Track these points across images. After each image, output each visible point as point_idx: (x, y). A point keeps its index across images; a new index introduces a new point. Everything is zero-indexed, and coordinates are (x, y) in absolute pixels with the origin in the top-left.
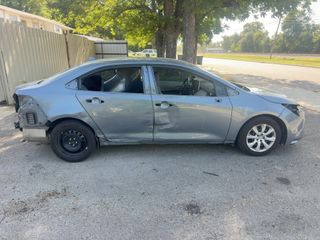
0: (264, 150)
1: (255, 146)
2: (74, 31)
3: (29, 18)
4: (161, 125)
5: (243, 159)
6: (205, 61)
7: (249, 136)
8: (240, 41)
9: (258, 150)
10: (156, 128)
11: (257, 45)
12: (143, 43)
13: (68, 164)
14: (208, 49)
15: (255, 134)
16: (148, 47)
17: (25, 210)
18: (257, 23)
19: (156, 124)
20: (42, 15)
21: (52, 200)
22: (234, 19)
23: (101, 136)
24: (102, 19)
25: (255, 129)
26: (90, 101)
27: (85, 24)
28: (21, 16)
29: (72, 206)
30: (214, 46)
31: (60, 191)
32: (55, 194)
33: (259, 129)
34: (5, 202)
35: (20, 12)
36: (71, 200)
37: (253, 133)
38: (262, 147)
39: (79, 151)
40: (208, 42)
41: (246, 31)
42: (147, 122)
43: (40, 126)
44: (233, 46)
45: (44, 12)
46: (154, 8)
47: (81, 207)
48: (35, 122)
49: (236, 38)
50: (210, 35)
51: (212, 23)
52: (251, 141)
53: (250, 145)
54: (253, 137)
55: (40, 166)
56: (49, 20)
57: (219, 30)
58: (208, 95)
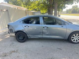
0: (77, 42)
1: (74, 41)
2: (28, 10)
3: (19, 7)
4: (45, 33)
5: (70, 44)
6: (61, 16)
7: (72, 37)
8: (71, 11)
9: (75, 42)
10: (43, 34)
11: (76, 11)
12: (45, 12)
13: (20, 43)
14: (62, 13)
15: (74, 37)
16: (46, 13)
17: (5, 56)
18: (76, 6)
19: (43, 33)
20: (22, 7)
21: (13, 53)
22: (69, 4)
23: (28, 36)
24: (35, 7)
25: (74, 35)
26: (25, 26)
27: (31, 8)
28: (17, 7)
29: (17, 56)
30: (64, 12)
31: (16, 51)
32: (14, 51)
33: (76, 35)
34: (1, 53)
35: (17, 6)
36: (18, 54)
37: (73, 36)
38: (77, 41)
39: (23, 40)
40: (62, 11)
41: (73, 8)
42: (41, 32)
43: (13, 33)
44: (69, 12)
45: (22, 6)
46: (47, 3)
47: (20, 56)
48: (12, 32)
49: (70, 10)
50: (62, 9)
51: (63, 6)
52: (73, 39)
53: (72, 40)
54: (73, 38)
55: (13, 43)
56: (23, 8)
57: (65, 7)
58: (59, 25)
